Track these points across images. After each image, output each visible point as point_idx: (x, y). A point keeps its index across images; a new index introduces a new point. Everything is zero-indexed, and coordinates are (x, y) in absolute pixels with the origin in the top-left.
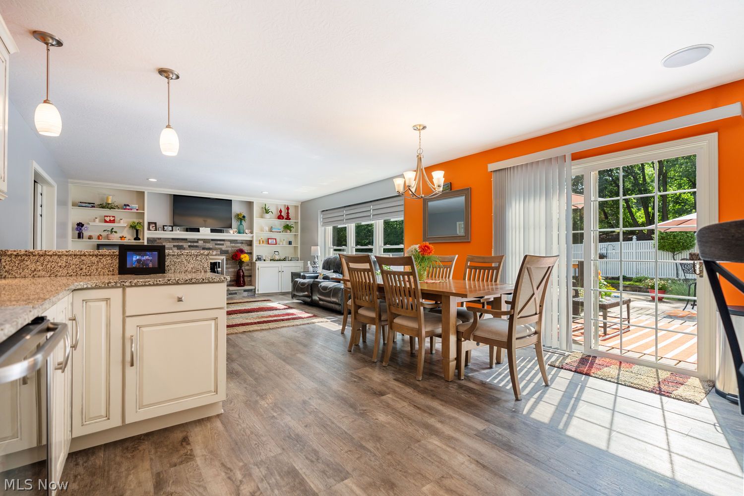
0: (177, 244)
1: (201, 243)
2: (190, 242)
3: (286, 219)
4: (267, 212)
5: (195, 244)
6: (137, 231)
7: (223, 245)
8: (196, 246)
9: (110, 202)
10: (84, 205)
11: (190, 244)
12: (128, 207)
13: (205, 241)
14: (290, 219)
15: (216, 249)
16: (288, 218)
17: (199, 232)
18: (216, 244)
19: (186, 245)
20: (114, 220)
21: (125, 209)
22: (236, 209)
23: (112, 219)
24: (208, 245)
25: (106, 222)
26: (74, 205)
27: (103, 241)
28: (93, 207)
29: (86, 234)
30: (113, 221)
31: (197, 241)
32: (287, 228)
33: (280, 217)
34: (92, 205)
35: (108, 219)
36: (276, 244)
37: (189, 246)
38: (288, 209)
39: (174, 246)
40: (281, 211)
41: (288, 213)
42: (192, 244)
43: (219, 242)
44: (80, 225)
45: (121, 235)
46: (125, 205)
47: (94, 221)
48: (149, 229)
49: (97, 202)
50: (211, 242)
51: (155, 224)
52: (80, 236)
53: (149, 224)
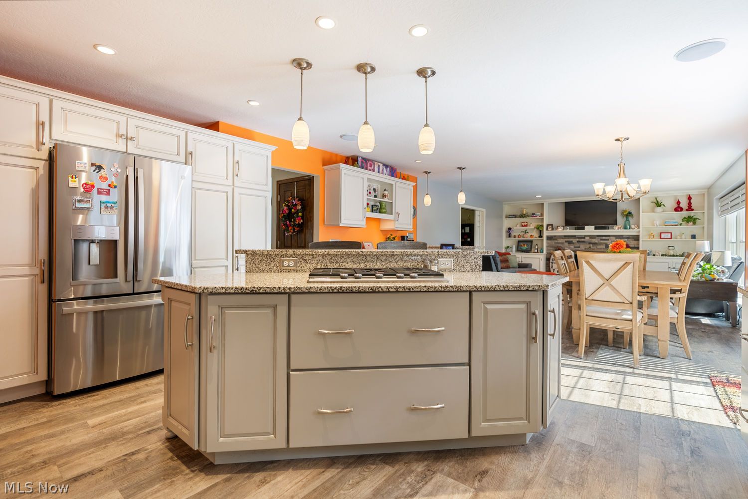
0: (568, 240)
1: (587, 238)
2: (579, 238)
3: (687, 210)
4: (658, 205)
5: (582, 240)
6: (540, 231)
7: (608, 240)
8: (584, 242)
9: (524, 213)
10: (511, 216)
11: (578, 240)
12: (534, 215)
13: (591, 237)
14: (692, 210)
15: (601, 244)
16: (690, 208)
17: (584, 229)
18: (601, 240)
19: (575, 241)
20: (527, 225)
21: (533, 217)
22: (621, 207)
23: (526, 224)
24: (593, 241)
25: (523, 226)
26: (507, 217)
27: (521, 239)
28: (515, 217)
29: (513, 234)
31: (584, 237)
32: (690, 220)
33: (678, 209)
34: (515, 216)
35: (523, 224)
36: (671, 238)
37: (578, 241)
38: (690, 198)
39: (566, 242)
40: (678, 203)
41: (690, 204)
42: (580, 240)
43: (604, 238)
45: (531, 235)
46: (533, 214)
47: (516, 226)
48: (547, 229)
49: (519, 214)
50: (597, 238)
51: (552, 225)
52: (510, 236)
53: (548, 225)
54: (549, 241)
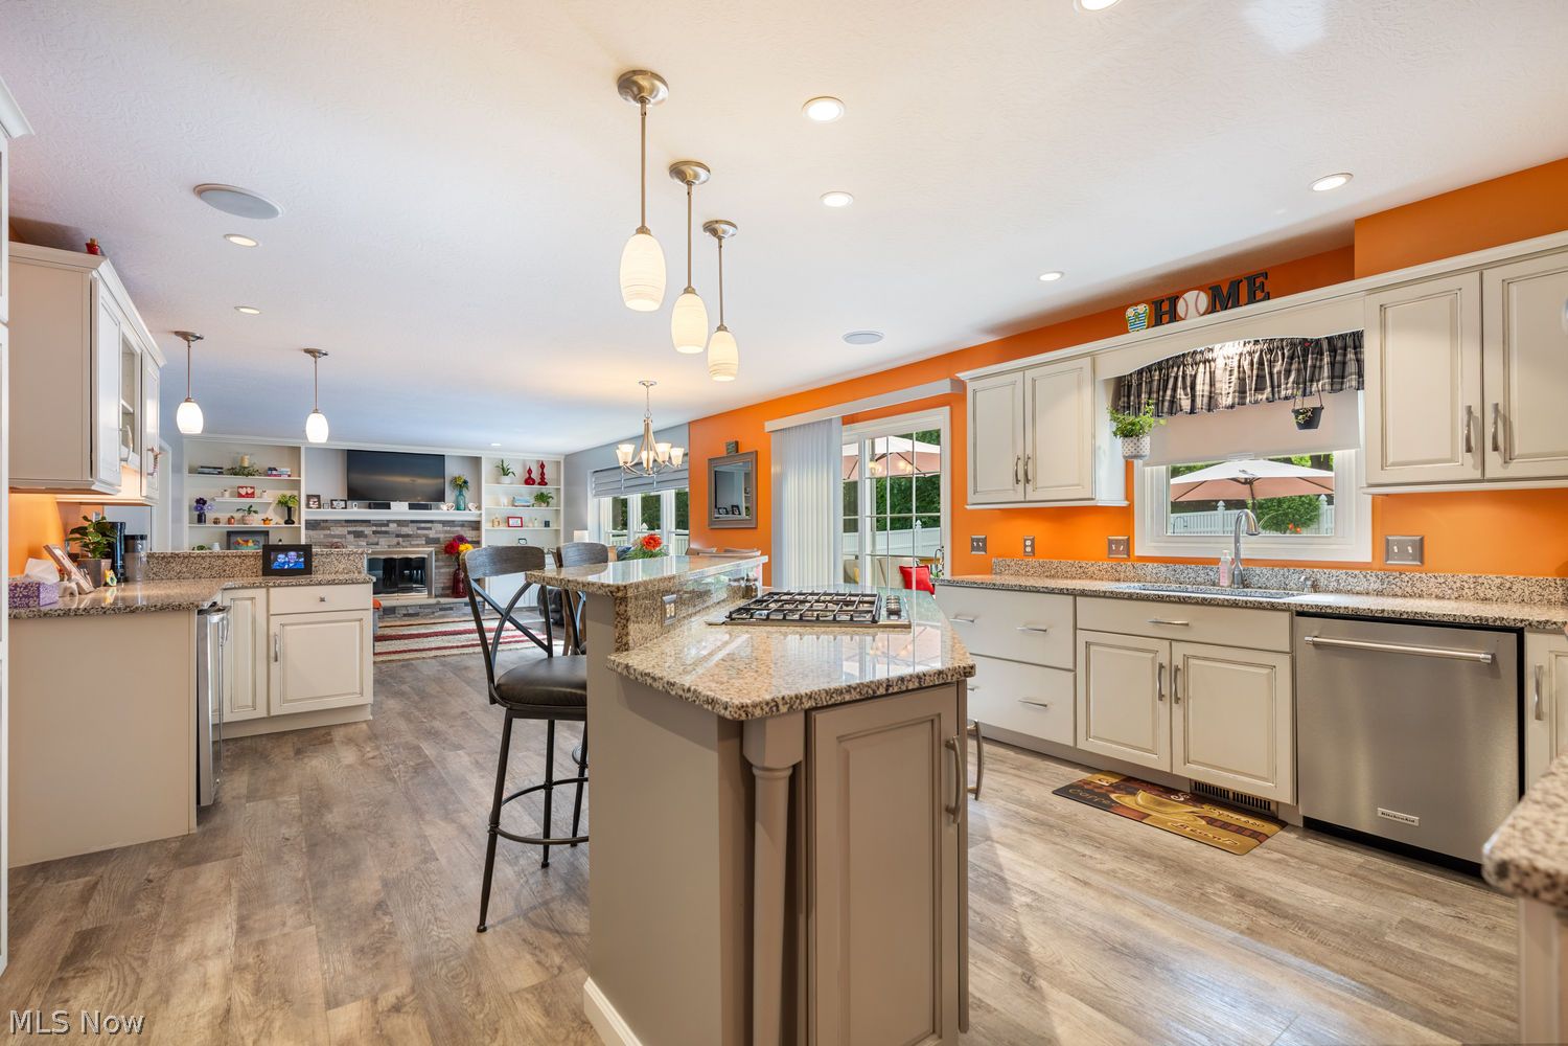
0: (354, 529)
1: (393, 526)
2: (376, 525)
3: (539, 484)
4: (505, 472)
5: (383, 529)
6: (289, 509)
7: (430, 529)
8: (386, 532)
9: (246, 465)
10: (206, 470)
11: (374, 528)
12: (274, 472)
13: (400, 523)
14: (546, 484)
15: (418, 536)
16: (543, 482)
17: (389, 508)
18: (418, 529)
19: (368, 530)
20: (253, 493)
21: (269, 475)
22: (452, 470)
23: (250, 491)
24: (405, 530)
25: (240, 496)
26: (192, 471)
27: (236, 526)
28: (220, 473)
29: (210, 515)
30: (252, 495)
31: (387, 523)
32: (542, 498)
33: (529, 481)
34: (220, 471)
35: (243, 492)
36: (522, 526)
37: (374, 532)
38: (542, 466)
39: (349, 533)
40: (530, 471)
41: (543, 474)
42: (379, 529)
43: (423, 525)
44: (201, 502)
45: (264, 517)
46: (270, 469)
47: (223, 495)
48: (308, 506)
49: (227, 466)
50: (411, 525)
51: (318, 497)
52: (201, 519)
53: (309, 497)
54: (311, 532)
